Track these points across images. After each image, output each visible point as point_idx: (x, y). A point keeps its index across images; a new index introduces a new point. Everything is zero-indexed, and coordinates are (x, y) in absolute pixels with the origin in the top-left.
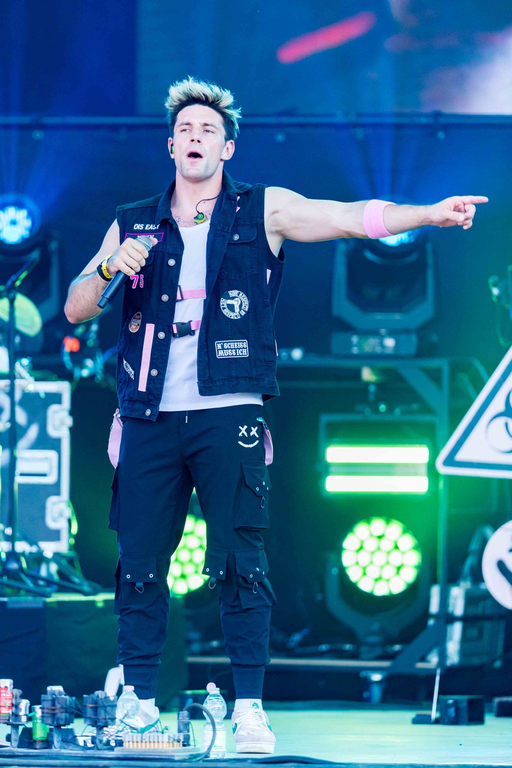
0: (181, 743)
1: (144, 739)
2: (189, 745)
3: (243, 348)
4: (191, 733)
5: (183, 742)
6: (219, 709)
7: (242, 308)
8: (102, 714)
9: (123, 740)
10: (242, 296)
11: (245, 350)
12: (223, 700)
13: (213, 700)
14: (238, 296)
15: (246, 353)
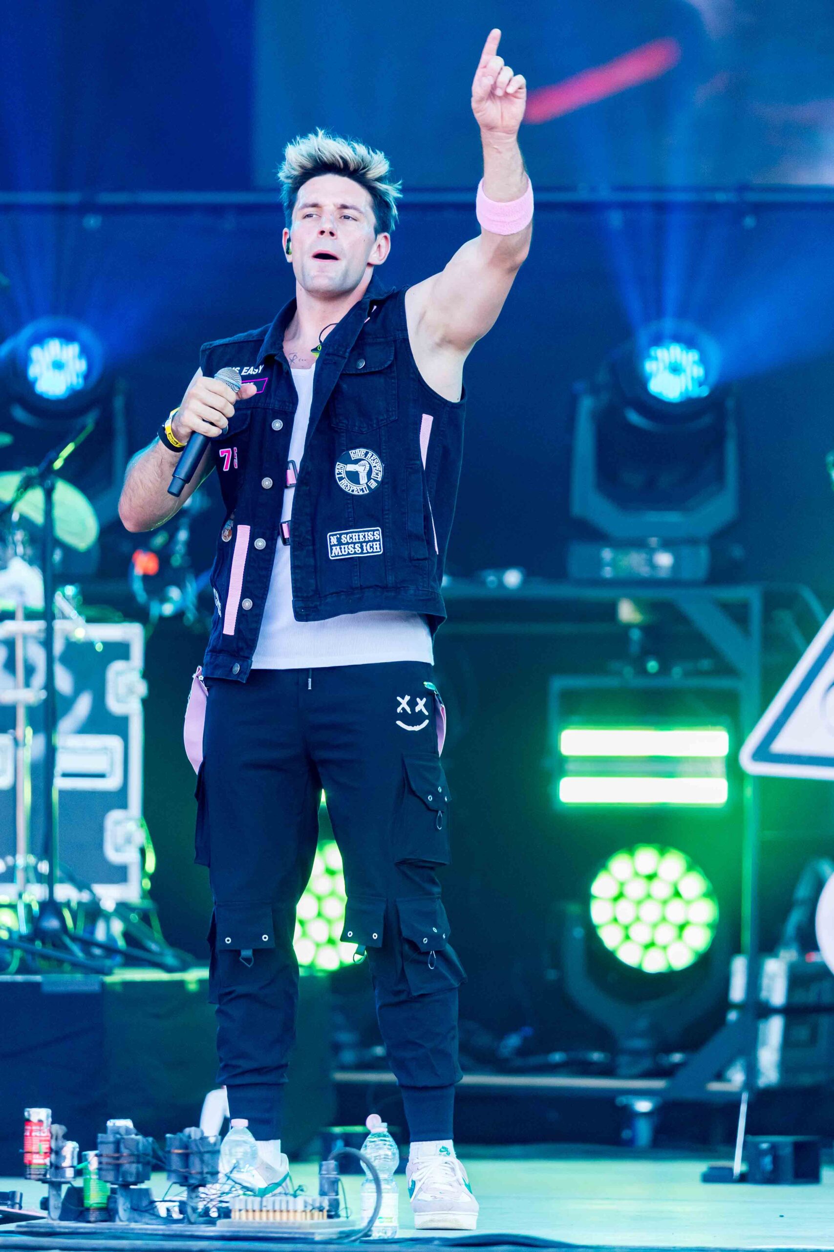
0: (325, 1214)
1: (265, 1207)
2: (338, 1216)
3: (374, 540)
4: (340, 1197)
5: (328, 1211)
6: (386, 1156)
7: (372, 477)
8: (196, 1166)
9: (230, 1208)
10: (371, 457)
11: (378, 543)
12: (393, 1143)
13: (377, 1143)
14: (365, 457)
15: (378, 548)
